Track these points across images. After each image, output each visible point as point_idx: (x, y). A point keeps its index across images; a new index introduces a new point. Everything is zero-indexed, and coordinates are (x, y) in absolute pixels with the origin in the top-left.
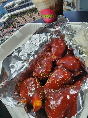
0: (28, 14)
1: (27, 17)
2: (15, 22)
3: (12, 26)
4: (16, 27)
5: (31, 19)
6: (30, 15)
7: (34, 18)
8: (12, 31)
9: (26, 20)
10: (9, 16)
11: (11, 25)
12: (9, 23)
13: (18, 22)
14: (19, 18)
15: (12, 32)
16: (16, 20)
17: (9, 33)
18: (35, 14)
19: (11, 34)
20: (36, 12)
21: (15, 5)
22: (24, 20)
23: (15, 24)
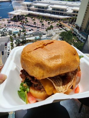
0: (39, 18)
1: (38, 20)
2: (24, 20)
3: (20, 22)
4: (23, 24)
5: (40, 24)
6: (40, 20)
7: (43, 24)
8: (18, 26)
9: (35, 23)
10: (22, 12)
12: (19, 18)
13: (27, 21)
14: (30, 18)
16: (27, 18)
17: (14, 27)
18: (45, 22)
19: (16, 28)
20: (47, 20)
22: (34, 22)
23: (24, 22)
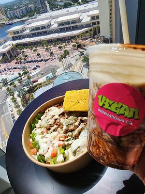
0: (43, 46)
1: (42, 49)
2: (21, 55)
3: (15, 61)
4: (21, 63)
5: (47, 53)
6: (46, 47)
7: (52, 53)
8: (15, 68)
9: (38, 55)
10: (12, 45)
11: (14, 59)
12: (11, 56)
13: (26, 56)
14: (28, 49)
15: (14, 70)
16: (23, 52)
17: (9, 71)
18: (54, 48)
19: (12, 73)
20: (56, 44)
21: (26, 30)
22: (37, 53)
23: (21, 59)
